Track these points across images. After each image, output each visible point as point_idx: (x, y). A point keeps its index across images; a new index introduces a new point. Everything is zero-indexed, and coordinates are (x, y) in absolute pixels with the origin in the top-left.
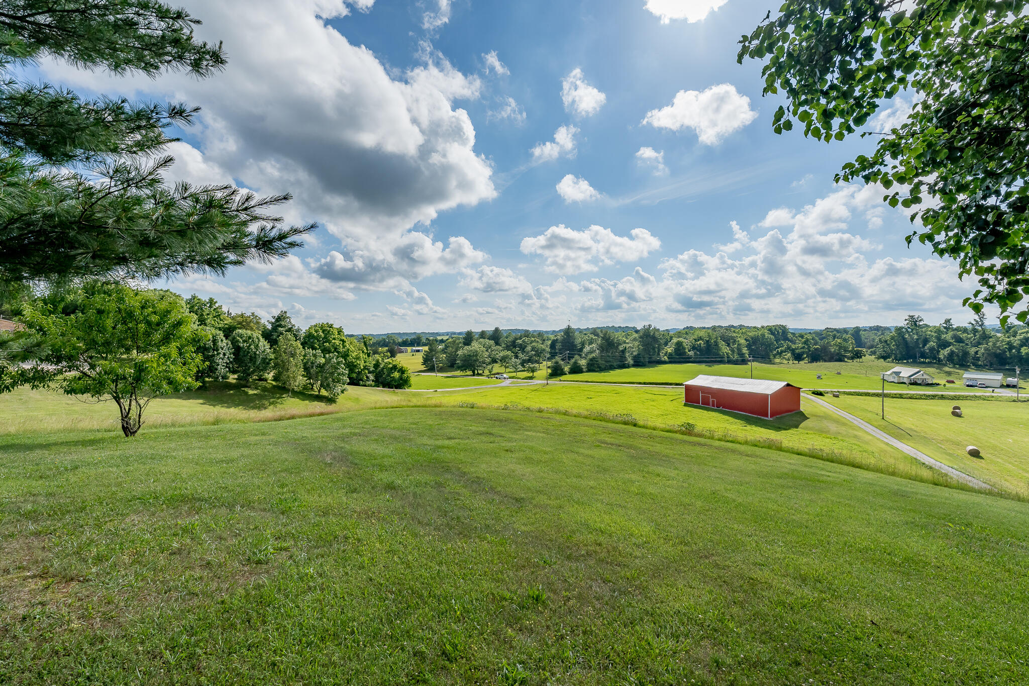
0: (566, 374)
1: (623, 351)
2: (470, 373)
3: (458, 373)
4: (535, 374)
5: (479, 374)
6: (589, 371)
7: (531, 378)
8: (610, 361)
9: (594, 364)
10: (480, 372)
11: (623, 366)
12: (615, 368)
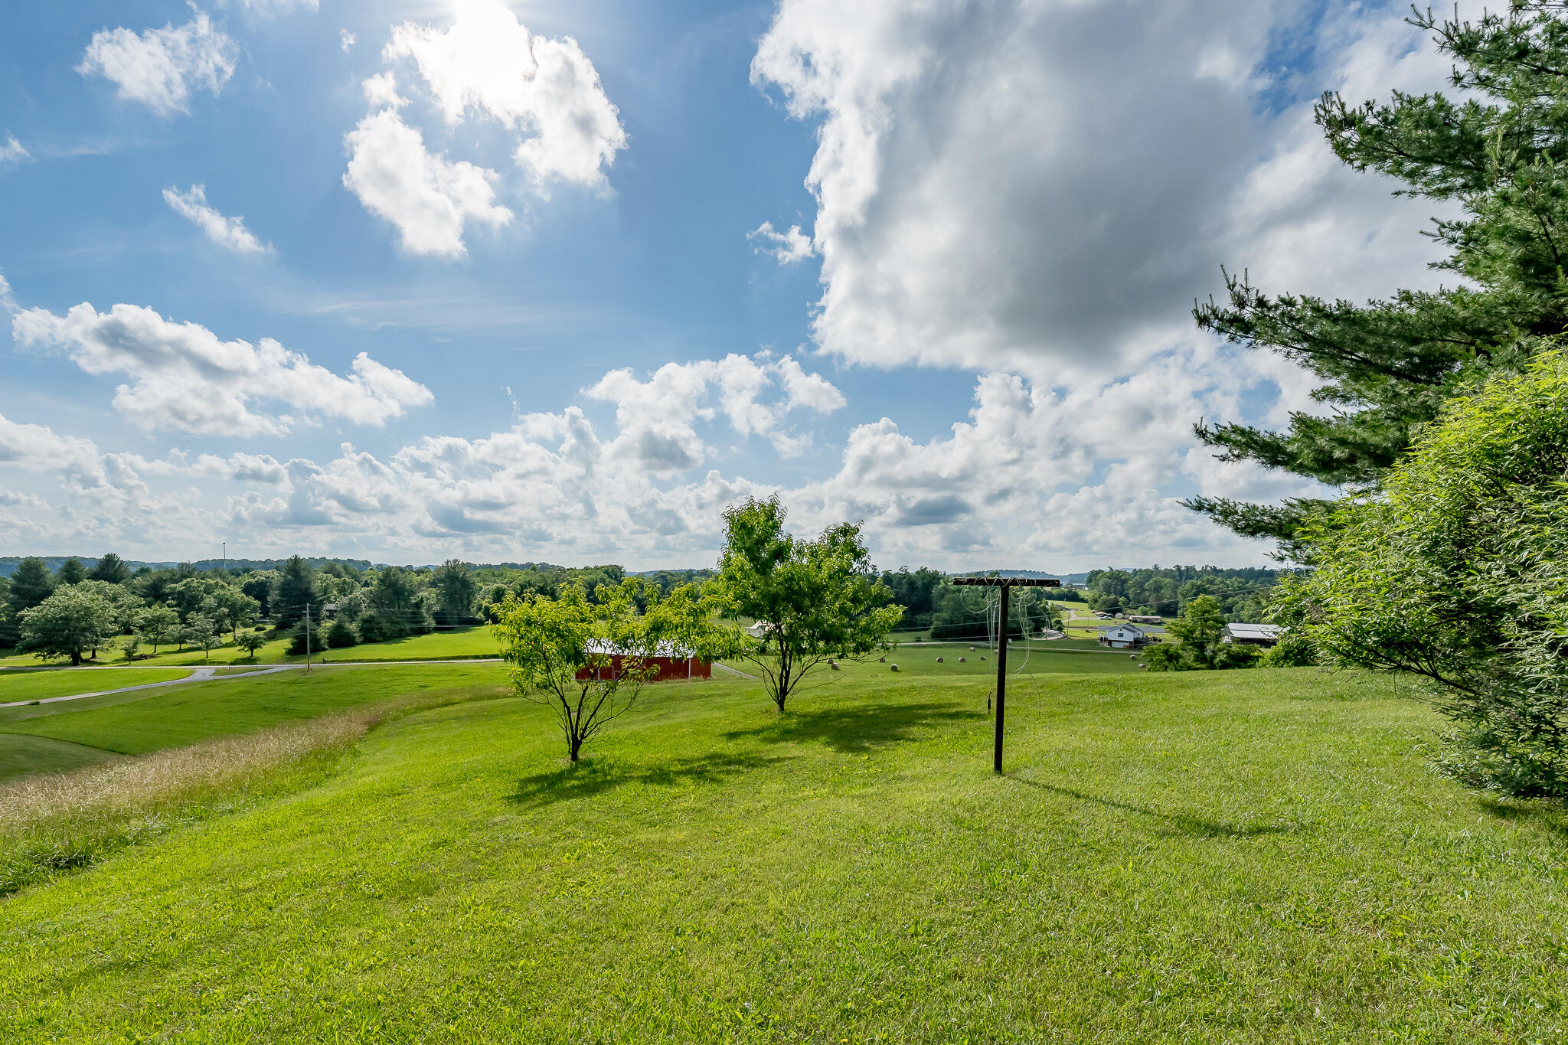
0: (324, 650)
1: (418, 605)
2: (66, 658)
3: (30, 659)
4: (257, 652)
5: (87, 662)
6: (368, 640)
7: (250, 660)
8: (398, 623)
9: (372, 629)
10: (86, 655)
11: (421, 632)
12: (409, 635)
